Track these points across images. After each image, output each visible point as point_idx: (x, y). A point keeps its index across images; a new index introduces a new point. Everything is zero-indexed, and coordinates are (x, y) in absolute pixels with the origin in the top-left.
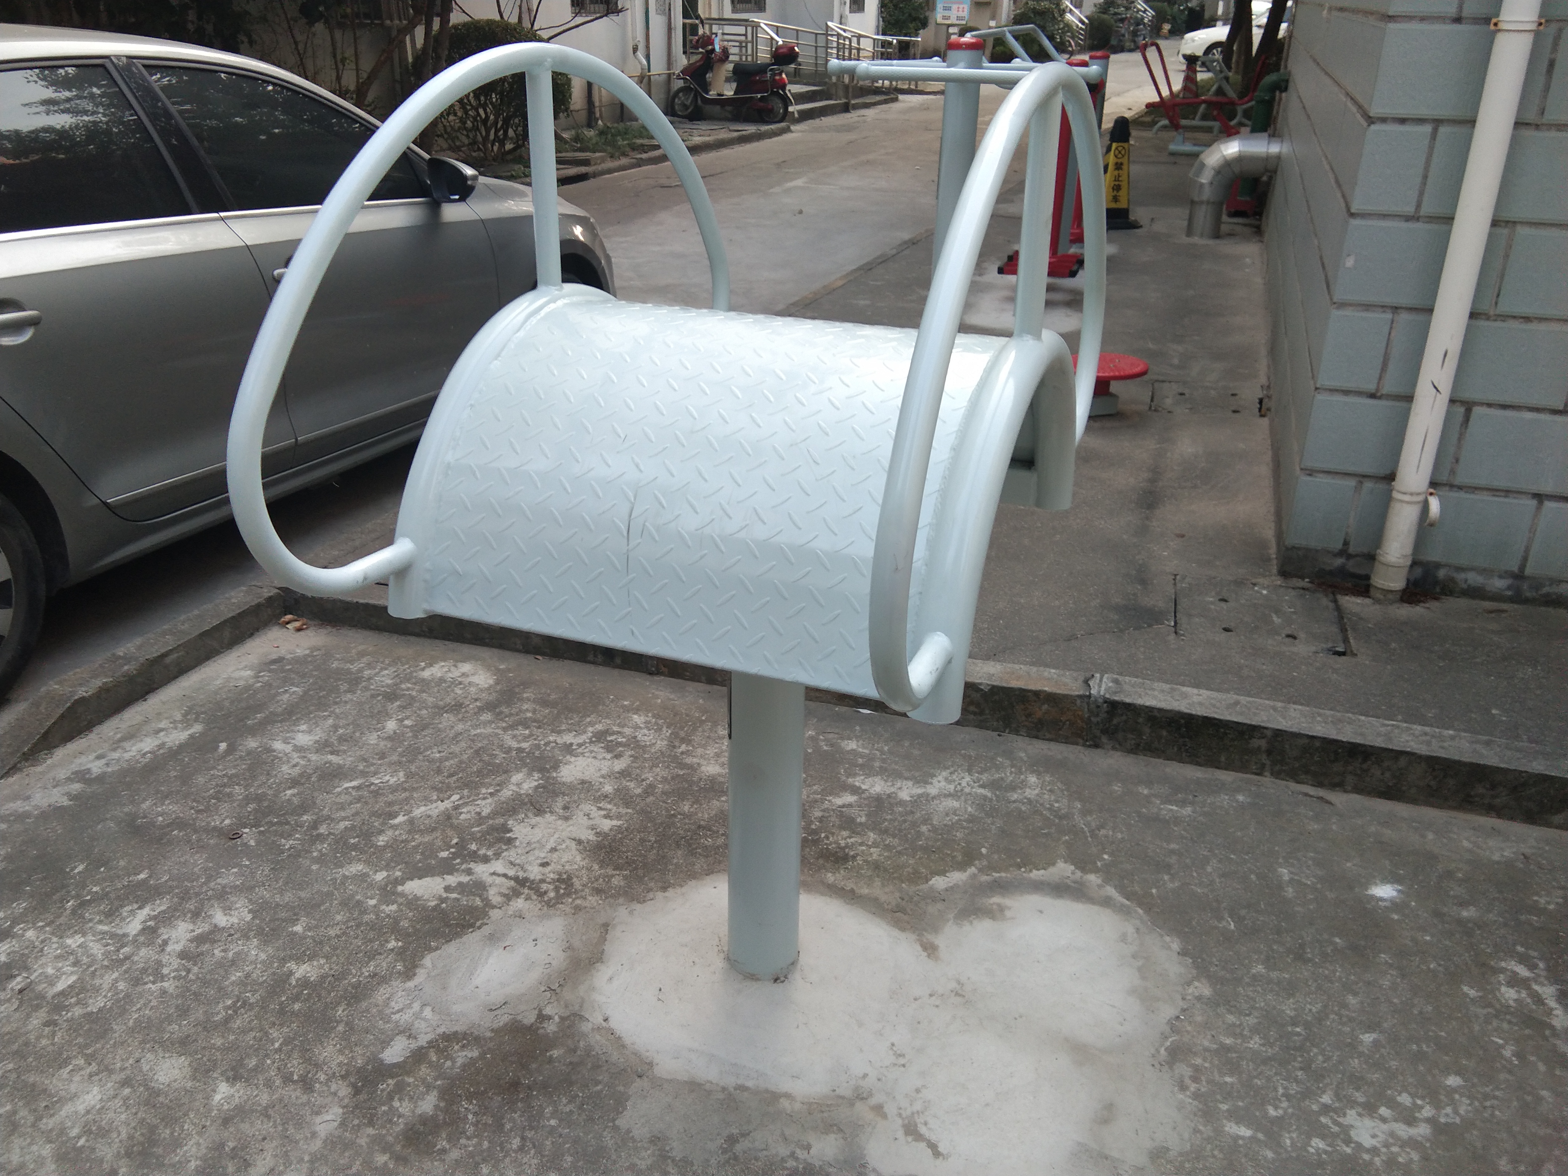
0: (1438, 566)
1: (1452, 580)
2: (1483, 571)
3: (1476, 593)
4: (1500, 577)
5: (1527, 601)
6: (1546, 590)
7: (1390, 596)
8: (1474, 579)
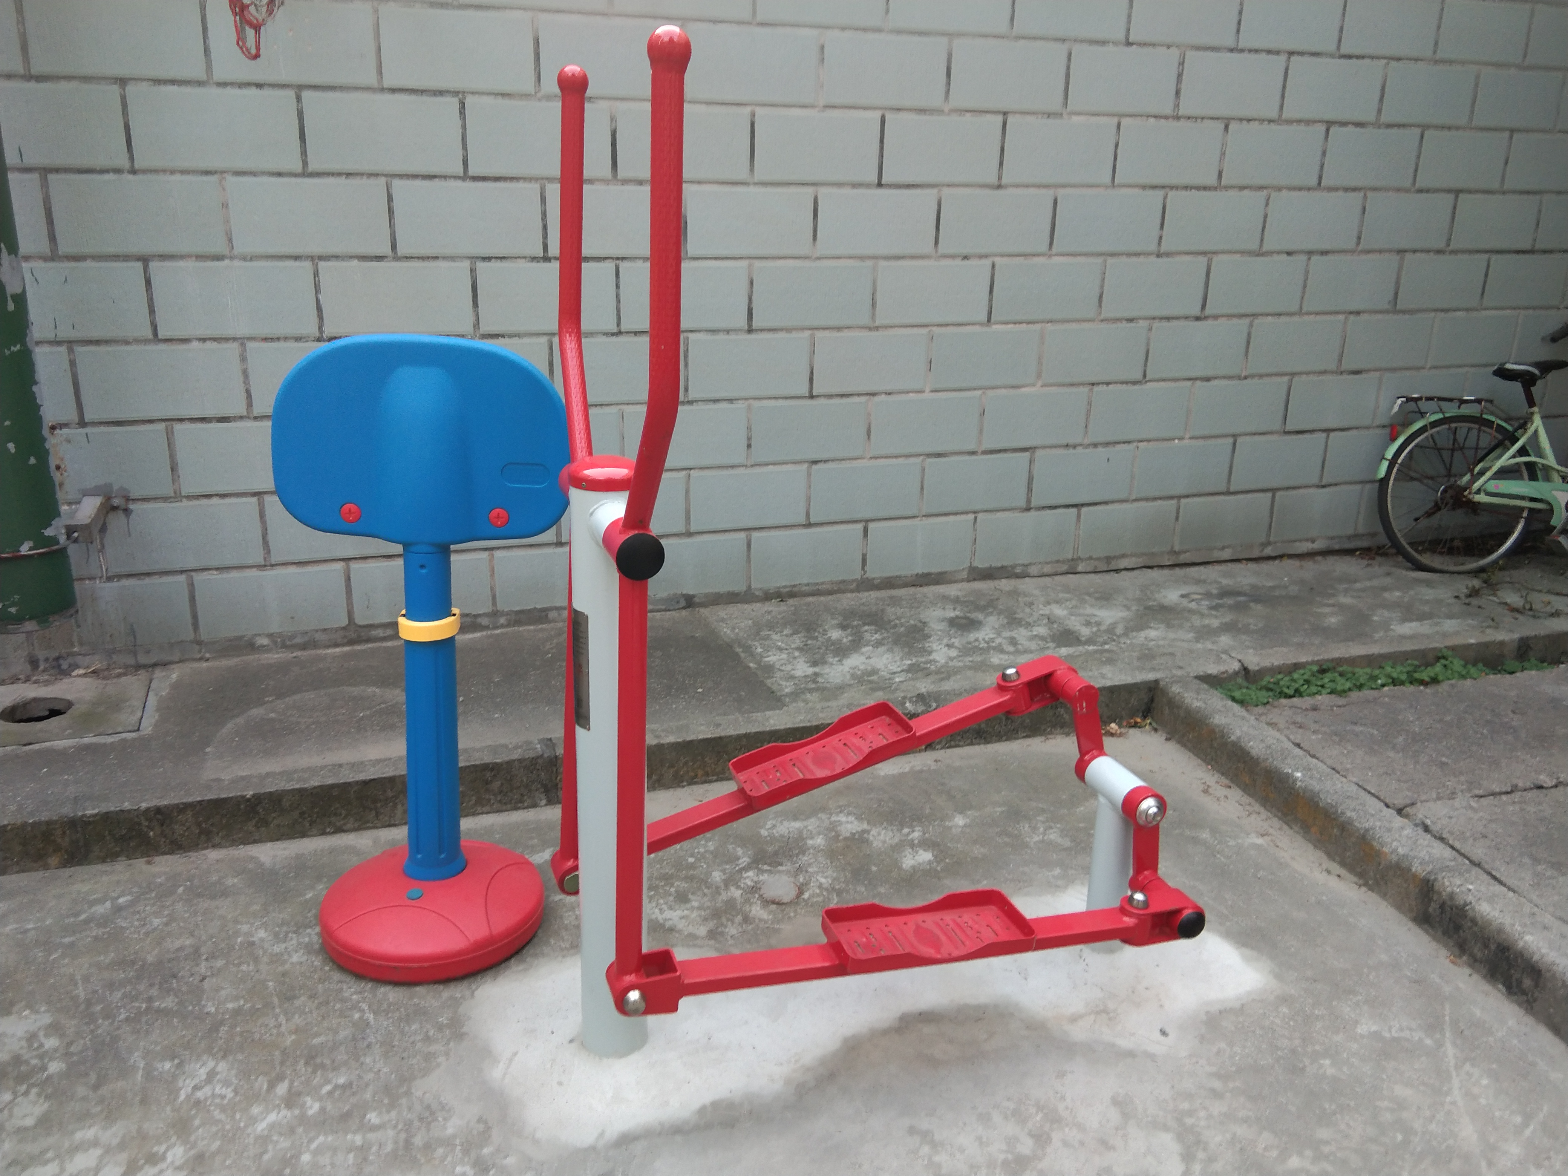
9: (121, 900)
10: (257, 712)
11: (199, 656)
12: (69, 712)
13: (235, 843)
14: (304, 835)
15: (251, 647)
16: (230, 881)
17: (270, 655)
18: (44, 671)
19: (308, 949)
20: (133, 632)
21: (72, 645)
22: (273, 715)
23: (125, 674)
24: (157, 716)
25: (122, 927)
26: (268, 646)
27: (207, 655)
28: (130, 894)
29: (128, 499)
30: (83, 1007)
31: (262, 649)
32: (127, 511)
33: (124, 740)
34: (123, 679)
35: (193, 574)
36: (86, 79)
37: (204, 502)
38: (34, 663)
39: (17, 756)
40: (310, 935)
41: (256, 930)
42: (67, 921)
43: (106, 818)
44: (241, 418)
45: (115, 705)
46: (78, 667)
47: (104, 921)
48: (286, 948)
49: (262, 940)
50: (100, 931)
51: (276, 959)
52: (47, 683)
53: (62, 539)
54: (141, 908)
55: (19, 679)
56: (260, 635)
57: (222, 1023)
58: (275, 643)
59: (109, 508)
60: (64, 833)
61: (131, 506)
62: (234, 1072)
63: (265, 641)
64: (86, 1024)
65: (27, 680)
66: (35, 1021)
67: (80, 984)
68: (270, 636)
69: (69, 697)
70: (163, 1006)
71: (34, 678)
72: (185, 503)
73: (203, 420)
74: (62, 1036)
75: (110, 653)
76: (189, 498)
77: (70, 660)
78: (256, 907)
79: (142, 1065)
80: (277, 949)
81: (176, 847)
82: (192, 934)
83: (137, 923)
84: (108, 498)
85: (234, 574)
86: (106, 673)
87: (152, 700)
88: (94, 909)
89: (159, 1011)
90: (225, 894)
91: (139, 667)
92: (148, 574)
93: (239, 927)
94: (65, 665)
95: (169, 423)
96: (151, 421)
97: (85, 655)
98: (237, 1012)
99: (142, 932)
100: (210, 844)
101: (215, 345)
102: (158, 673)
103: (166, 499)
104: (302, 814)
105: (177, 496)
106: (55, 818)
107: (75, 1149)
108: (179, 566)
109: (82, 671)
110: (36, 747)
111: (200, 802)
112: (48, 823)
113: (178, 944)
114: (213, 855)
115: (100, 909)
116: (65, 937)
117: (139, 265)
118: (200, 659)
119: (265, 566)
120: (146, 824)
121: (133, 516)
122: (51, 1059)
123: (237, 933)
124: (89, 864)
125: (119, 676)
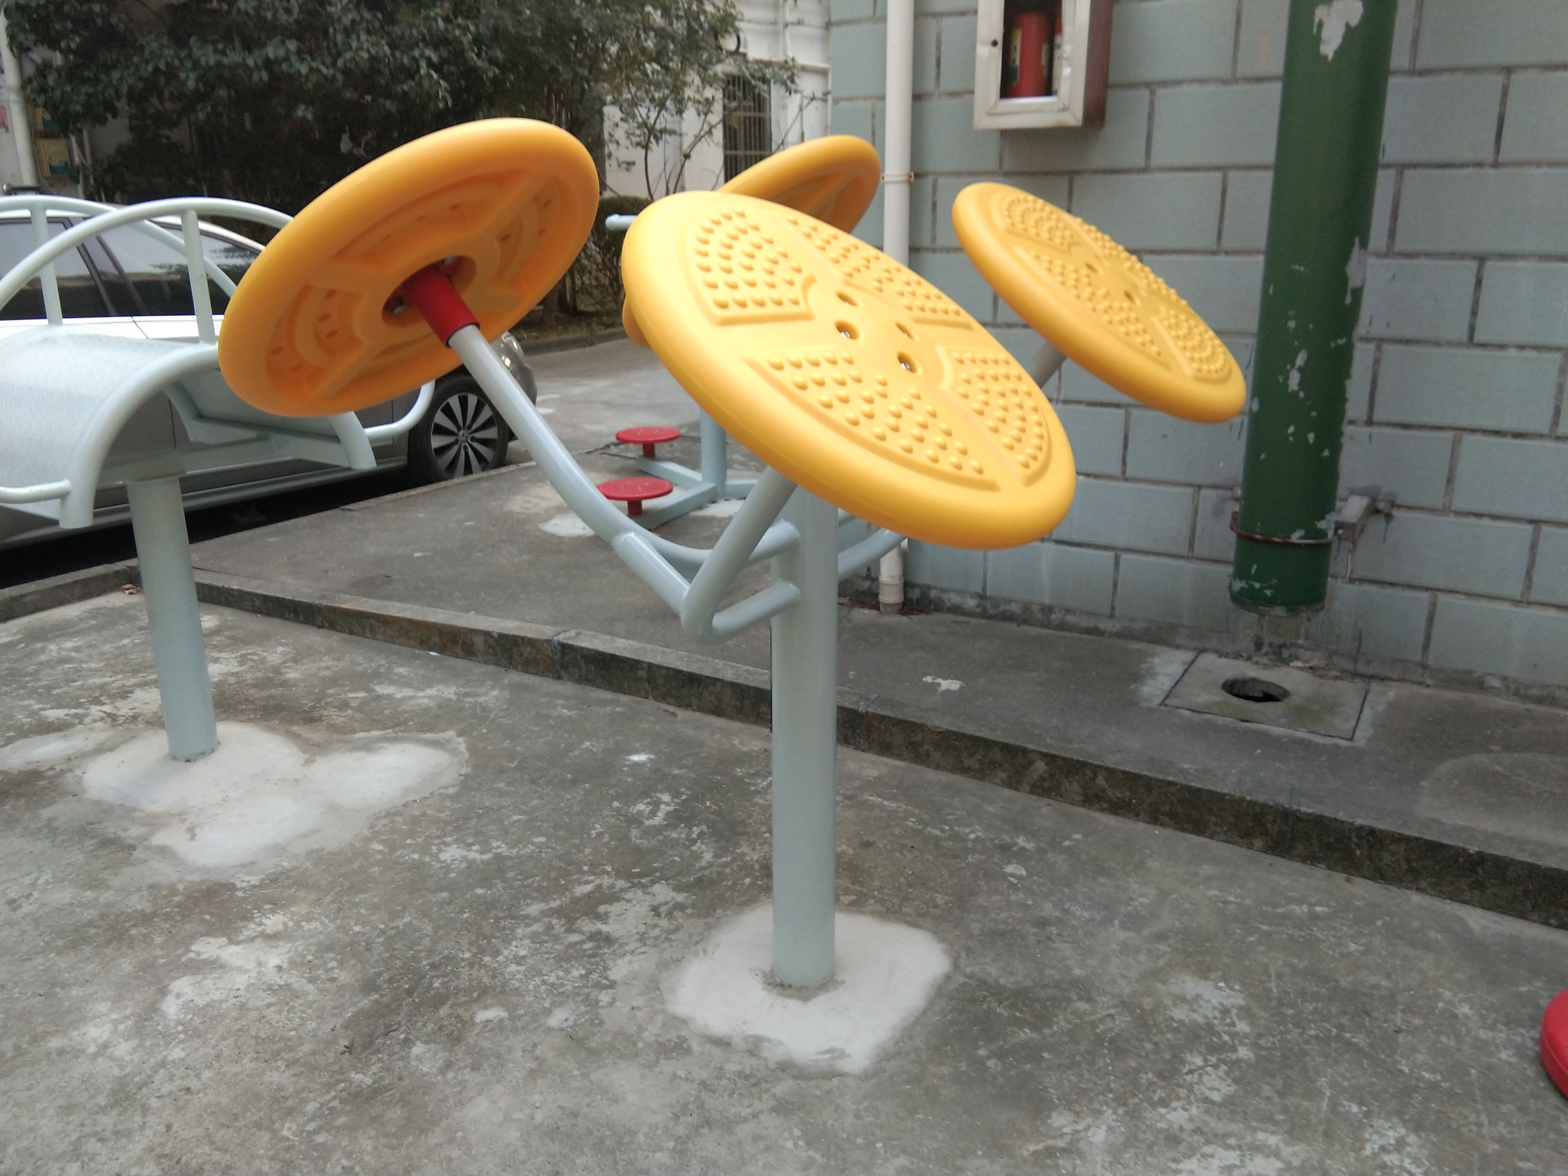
0: (929, 588)
1: (940, 599)
2: (961, 592)
3: (956, 610)
4: (971, 597)
5: (991, 617)
6: (1002, 608)
7: (889, 609)
8: (953, 598)
9: (1318, 909)
10: (1480, 759)
11: (1418, 679)
12: (1286, 700)
13: (1442, 894)
14: (1522, 916)
15: (1480, 685)
16: (1433, 935)
17: (1498, 700)
18: (1267, 654)
19: (1520, 1050)
20: (1360, 639)
21: (1298, 636)
22: (1498, 768)
23: (1341, 678)
24: (1371, 731)
25: (1317, 938)
26: (1498, 688)
27: (1429, 682)
28: (1328, 906)
29: (1393, 504)
30: (1274, 1003)
31: (1490, 690)
32: (1389, 517)
33: (1337, 746)
34: (1339, 683)
35: (1438, 594)
36: (1471, 70)
37: (1474, 520)
38: (1259, 645)
39: (1235, 730)
40: (1522, 1036)
41: (1460, 1002)
42: (1264, 908)
43: (1319, 821)
44: (1541, 436)
45: (1332, 707)
46: (1297, 659)
47: (1300, 924)
48: (1494, 1039)
49: (1467, 1017)
50: (1296, 933)
51: (1481, 1046)
52: (1266, 667)
53: (1330, 534)
54: (1338, 926)
55: (1241, 656)
56: (1492, 675)
57: (1415, 1089)
58: (1507, 688)
59: (1373, 511)
60: (1275, 821)
61: (1396, 513)
62: (1425, 1151)
63: (1496, 683)
64: (1276, 1022)
65: (1249, 659)
66: (1230, 996)
67: (1273, 978)
68: (1505, 678)
69: (1287, 686)
70: (1354, 1040)
71: (1255, 659)
72: (1452, 518)
73: (1497, 433)
74: (1252, 1024)
75: (1332, 654)
76: (1457, 513)
77: (1292, 650)
78: (1460, 976)
79: (1328, 1094)
80: (1483, 1034)
81: (1379, 875)
82: (1388, 976)
83: (1332, 939)
84: (1374, 501)
85: (1484, 604)
86: (1323, 672)
87: (1367, 713)
88: (1290, 907)
89: (1349, 1044)
90: (1427, 946)
91: (1355, 675)
92: (1392, 584)
93: (1441, 990)
94: (1285, 654)
95: (1458, 432)
96: (1440, 428)
97: (1306, 649)
98: (1433, 1086)
99: (1338, 951)
100: (1414, 886)
101: (1534, 354)
102: (1375, 687)
103: (1432, 510)
104: (1526, 893)
105: (1446, 510)
106: (1271, 803)
107: (1257, 1149)
108: (1425, 582)
109: (1299, 664)
110: (1252, 726)
111: (1417, 839)
112: (1263, 806)
113: (1373, 980)
114: (1417, 899)
115: (1299, 910)
116: (1262, 923)
117: (1474, 265)
118: (1421, 684)
119: (1520, 602)
120: (1355, 840)
121: (1394, 523)
122: (1242, 1043)
123: (1438, 997)
124: (1290, 859)
125: (1335, 678)
